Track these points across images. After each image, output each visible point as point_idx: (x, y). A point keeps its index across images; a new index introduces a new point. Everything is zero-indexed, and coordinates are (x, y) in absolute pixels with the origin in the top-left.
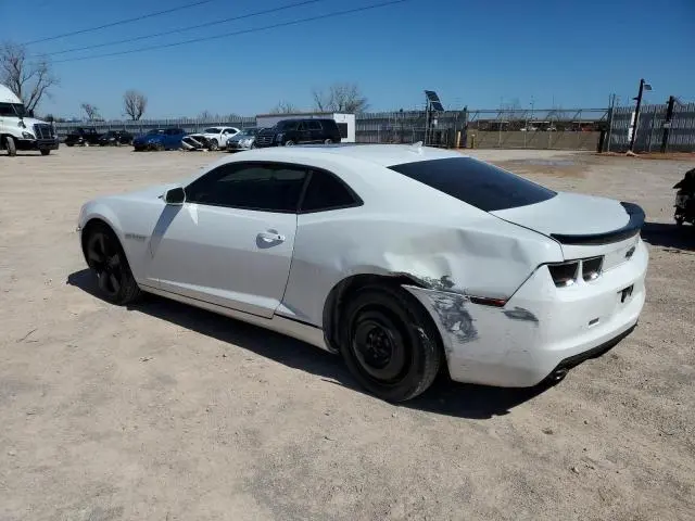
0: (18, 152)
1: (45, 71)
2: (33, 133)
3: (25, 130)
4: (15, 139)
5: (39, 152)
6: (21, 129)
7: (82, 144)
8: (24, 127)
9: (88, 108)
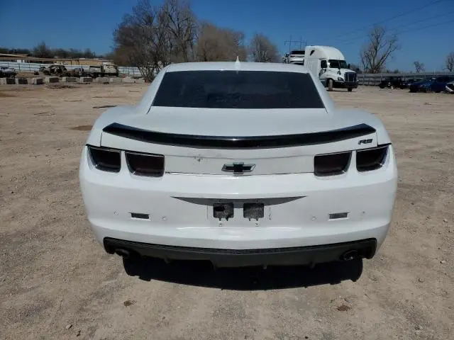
0: (334, 89)
1: (394, 41)
2: (343, 78)
3: (340, 76)
4: (334, 81)
5: (346, 90)
6: (339, 76)
7: (389, 87)
8: (340, 74)
9: (418, 66)
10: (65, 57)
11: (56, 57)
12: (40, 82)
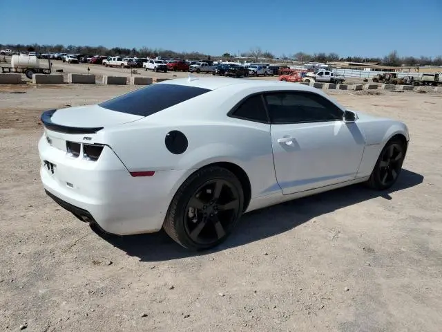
10: (412, 65)
11: (403, 65)
12: (359, 88)
